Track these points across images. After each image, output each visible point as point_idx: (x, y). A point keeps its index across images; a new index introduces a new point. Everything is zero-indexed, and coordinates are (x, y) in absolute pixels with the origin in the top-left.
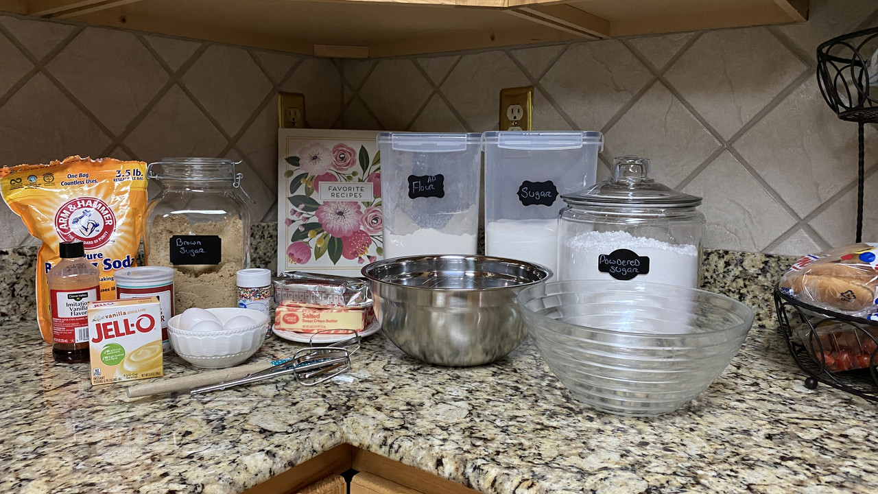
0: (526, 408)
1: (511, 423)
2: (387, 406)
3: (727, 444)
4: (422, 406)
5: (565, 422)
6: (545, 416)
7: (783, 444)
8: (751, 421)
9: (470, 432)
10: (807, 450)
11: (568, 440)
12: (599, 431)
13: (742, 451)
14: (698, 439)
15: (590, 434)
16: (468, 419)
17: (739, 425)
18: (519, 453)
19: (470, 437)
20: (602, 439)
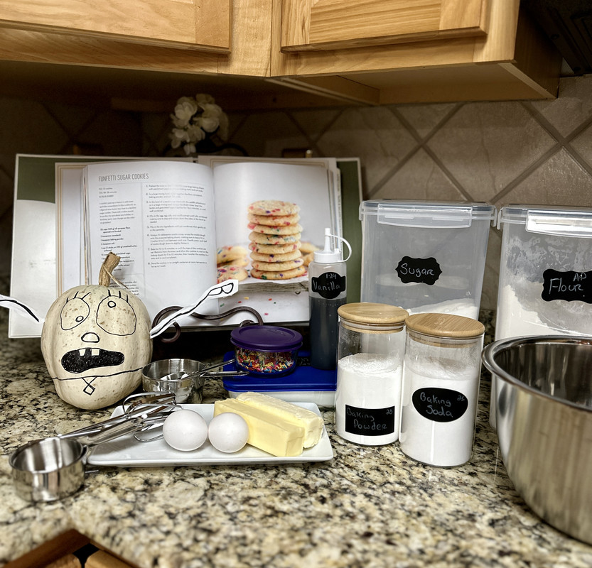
0: (263, 486)
1: (242, 507)
2: (124, 484)
3: (450, 535)
4: (159, 485)
5: (296, 505)
6: (280, 497)
7: (504, 532)
8: (478, 502)
9: (197, 520)
10: (526, 541)
11: (294, 530)
12: (328, 516)
13: (463, 543)
14: (423, 527)
15: (317, 521)
16: (200, 503)
17: (466, 508)
18: (240, 550)
19: (195, 527)
20: (328, 528)
